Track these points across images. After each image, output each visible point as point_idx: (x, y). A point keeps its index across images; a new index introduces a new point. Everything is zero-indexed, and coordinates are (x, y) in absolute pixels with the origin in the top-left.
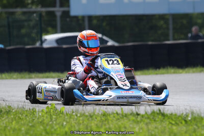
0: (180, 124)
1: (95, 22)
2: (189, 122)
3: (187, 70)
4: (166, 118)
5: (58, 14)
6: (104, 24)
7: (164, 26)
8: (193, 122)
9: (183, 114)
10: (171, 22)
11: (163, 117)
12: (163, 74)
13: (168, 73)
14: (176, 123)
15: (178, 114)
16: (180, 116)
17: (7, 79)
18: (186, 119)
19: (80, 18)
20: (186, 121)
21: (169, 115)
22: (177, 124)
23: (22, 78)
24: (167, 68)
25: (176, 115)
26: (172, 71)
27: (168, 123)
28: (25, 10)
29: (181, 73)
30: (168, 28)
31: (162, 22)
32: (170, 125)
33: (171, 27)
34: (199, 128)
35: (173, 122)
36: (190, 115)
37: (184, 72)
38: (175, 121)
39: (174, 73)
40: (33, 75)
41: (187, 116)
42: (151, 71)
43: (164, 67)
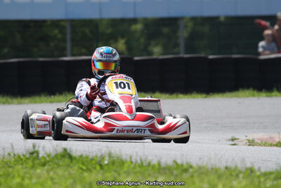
0: (93, 170)
2: (106, 168)
4: (74, 161)
7: (59, 36)
8: (111, 167)
9: (96, 156)
10: (68, 31)
11: (69, 160)
12: (60, 102)
14: (88, 169)
15: (90, 157)
16: (92, 159)
18: (102, 163)
20: (101, 166)
21: (77, 158)
25: (87, 157)
27: (76, 168)
30: (64, 40)
31: (56, 31)
32: (80, 171)
33: (68, 37)
34: (119, 174)
35: (84, 168)
36: (107, 158)
38: (86, 166)
41: (103, 158)
42: (43, 98)
43: (61, 93)
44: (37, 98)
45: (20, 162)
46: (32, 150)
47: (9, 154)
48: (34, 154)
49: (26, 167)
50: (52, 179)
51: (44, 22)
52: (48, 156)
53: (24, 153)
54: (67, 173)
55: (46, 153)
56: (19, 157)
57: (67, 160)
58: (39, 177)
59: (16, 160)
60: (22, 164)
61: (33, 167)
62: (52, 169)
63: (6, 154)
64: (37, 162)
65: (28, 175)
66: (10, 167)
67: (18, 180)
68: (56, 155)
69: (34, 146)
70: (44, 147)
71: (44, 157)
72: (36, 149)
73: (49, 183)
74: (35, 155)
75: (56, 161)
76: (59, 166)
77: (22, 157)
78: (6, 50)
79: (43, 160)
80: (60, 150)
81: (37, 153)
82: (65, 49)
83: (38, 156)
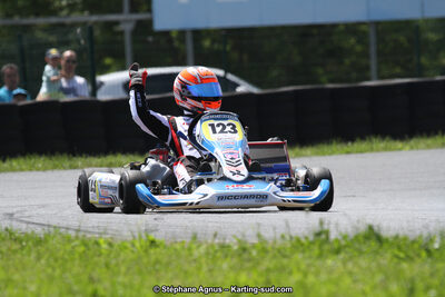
0: (416, 259)
1: (207, 43)
2: (436, 255)
3: (413, 142)
4: (385, 246)
5: (127, 28)
6: (228, 48)
7: (359, 48)
9: (421, 236)
10: (373, 39)
11: (378, 244)
12: (361, 152)
13: (372, 150)
14: (408, 256)
15: (411, 238)
16: (414, 242)
17: (22, 170)
18: (430, 248)
19: (174, 35)
20: (429, 252)
21: (391, 240)
22: (409, 259)
23: (55, 167)
24: (370, 140)
25: (405, 239)
26: (382, 145)
27: (388, 255)
28: (54, 20)
29: (400, 149)
30: (366, 55)
31: (353, 41)
32: (395, 260)
33: (373, 50)
35: (402, 255)
36: (438, 239)
37: (408, 147)
38: (405, 252)
39: (385, 149)
40: (79, 161)
41: (431, 240)
42: (335, 147)
43: (363, 138)
44: (325, 148)
45: (301, 249)
46: (318, 229)
47: (283, 237)
48: (321, 235)
49: (310, 257)
50: (350, 273)
51: (334, 26)
52: (345, 237)
53: (306, 233)
54: (374, 264)
55: (341, 234)
56: (298, 240)
57: (374, 244)
58: (330, 271)
59: (293, 246)
60: (303, 252)
61: (320, 256)
62: (351, 258)
63: (278, 236)
64: (326, 247)
65: (313, 269)
66: (284, 256)
67: (297, 277)
68: (356, 237)
69: (321, 223)
70: (337, 224)
71: (337, 240)
72: (326, 227)
73: (347, 281)
74: (323, 236)
75: (357, 246)
76: (361, 253)
77: (303, 240)
78: (275, 73)
79: (336, 246)
80: (363, 229)
81: (327, 233)
82: (368, 68)
83: (328, 238)
